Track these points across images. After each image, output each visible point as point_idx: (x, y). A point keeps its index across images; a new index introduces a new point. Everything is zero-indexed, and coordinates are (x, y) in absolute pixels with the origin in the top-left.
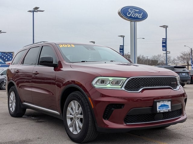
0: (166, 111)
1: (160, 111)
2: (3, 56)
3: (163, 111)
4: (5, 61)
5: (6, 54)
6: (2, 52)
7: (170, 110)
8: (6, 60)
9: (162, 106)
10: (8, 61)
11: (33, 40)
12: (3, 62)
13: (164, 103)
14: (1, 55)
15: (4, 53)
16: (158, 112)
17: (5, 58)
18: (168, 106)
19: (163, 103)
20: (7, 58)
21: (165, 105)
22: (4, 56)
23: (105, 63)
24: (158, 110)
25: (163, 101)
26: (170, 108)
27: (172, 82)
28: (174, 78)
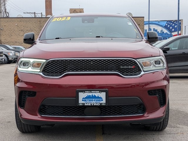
1: (84, 103)
2: (169, 26)
4: (171, 31)
5: (173, 23)
6: (168, 21)
8: (173, 30)
9: (88, 97)
10: (174, 31)
11: (179, 4)
12: (169, 34)
13: (93, 94)
14: (167, 25)
15: (170, 21)
16: (81, 105)
17: (171, 28)
18: (102, 98)
19: (91, 94)
20: (173, 27)
21: (94, 97)
22: (171, 26)
24: (81, 102)
25: (91, 91)
27: (123, 66)
28: (130, 60)
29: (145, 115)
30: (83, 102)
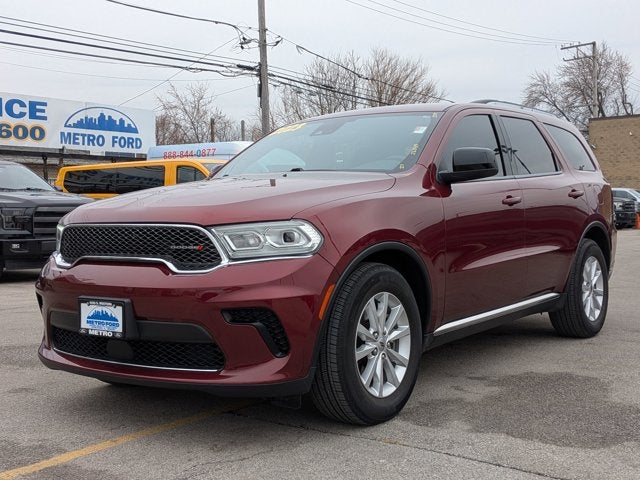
0: (105, 334)
1: (88, 330)
3: (96, 333)
7: (118, 335)
9: (96, 316)
13: (105, 309)
16: (83, 331)
18: (116, 320)
19: (99, 309)
21: (105, 316)
23: (285, 176)
25: (99, 301)
26: (119, 329)
27: (177, 244)
28: (192, 230)
29: (221, 374)
30: (88, 326)
